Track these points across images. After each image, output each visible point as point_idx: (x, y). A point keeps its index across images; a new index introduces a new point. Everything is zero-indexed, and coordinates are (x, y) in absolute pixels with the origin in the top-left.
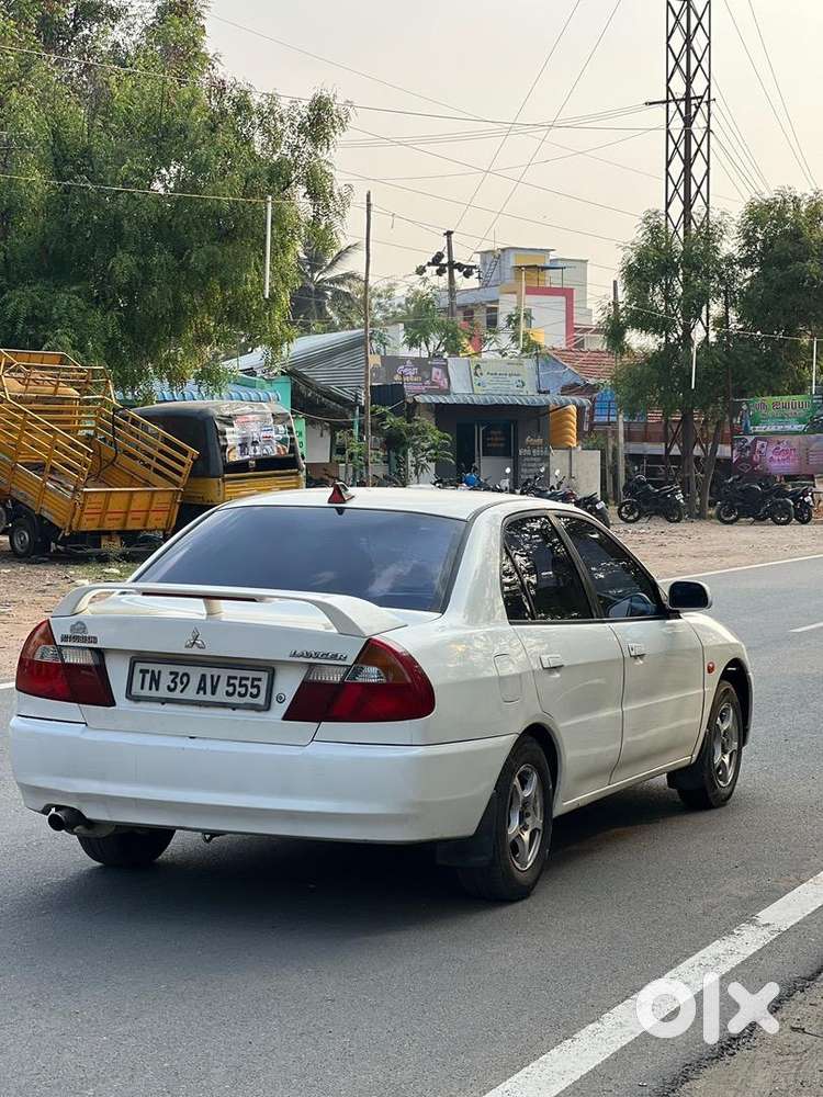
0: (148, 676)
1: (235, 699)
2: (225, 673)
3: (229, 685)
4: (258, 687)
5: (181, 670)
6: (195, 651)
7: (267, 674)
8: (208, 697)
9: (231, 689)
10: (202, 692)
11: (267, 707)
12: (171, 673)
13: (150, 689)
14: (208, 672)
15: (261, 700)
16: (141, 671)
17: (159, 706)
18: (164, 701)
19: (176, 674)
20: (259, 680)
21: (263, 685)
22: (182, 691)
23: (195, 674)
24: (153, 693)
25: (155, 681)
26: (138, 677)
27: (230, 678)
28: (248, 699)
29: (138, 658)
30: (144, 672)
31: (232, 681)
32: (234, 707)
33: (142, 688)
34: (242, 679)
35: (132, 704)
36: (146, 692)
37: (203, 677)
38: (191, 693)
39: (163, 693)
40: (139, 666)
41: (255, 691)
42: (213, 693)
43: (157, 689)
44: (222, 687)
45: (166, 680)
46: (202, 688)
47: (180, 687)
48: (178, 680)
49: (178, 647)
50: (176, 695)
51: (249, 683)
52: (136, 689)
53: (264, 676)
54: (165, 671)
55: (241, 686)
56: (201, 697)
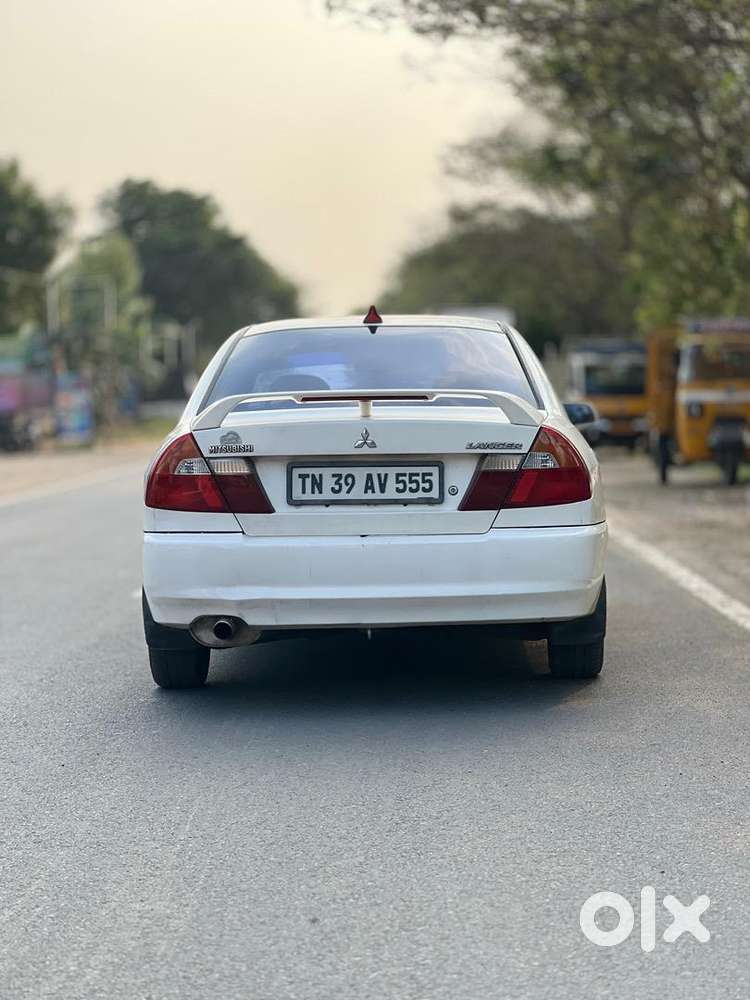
0: (309, 481)
1: (407, 495)
2: (392, 472)
3: (398, 482)
4: (430, 482)
5: (344, 471)
6: (366, 450)
7: (437, 468)
8: (378, 495)
9: (401, 486)
10: (370, 491)
11: (440, 500)
12: (334, 476)
13: (313, 492)
14: (375, 471)
15: (435, 494)
16: (300, 476)
17: (323, 509)
18: (327, 503)
19: (340, 476)
20: (431, 474)
21: (435, 479)
22: (348, 492)
23: (360, 474)
24: (317, 496)
25: (317, 484)
26: (297, 483)
27: (398, 475)
28: (420, 494)
29: (294, 463)
30: (303, 477)
31: (401, 478)
32: (405, 503)
33: (304, 492)
34: (411, 475)
35: (293, 509)
36: (308, 496)
37: (369, 477)
38: (358, 492)
39: (327, 495)
40: (296, 472)
41: (427, 486)
42: (383, 490)
43: (321, 492)
44: (391, 484)
45: (328, 483)
46: (369, 487)
47: (345, 488)
48: (342, 481)
49: (348, 448)
50: (343, 495)
51: (419, 479)
52: (297, 494)
53: (435, 471)
54: (327, 473)
55: (411, 482)
56: (370, 496)
